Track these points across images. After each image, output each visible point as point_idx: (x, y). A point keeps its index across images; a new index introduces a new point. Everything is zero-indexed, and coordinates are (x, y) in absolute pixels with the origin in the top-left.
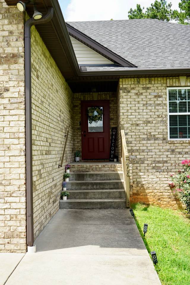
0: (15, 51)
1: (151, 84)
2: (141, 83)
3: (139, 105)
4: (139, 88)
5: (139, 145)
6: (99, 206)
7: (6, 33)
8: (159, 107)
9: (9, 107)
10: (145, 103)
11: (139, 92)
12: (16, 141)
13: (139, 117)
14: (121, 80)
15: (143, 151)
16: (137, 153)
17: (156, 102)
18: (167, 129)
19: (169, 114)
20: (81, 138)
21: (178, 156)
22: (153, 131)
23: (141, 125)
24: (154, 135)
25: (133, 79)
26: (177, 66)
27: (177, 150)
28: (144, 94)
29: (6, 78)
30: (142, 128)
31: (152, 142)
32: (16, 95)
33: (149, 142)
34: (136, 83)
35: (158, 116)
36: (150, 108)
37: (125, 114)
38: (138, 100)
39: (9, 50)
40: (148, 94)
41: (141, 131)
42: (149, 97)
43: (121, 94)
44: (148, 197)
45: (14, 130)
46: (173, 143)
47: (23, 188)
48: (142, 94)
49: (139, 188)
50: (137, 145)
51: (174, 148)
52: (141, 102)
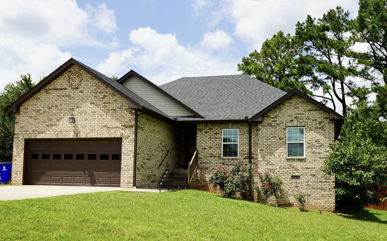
0: (132, 124)
1: (213, 127)
2: (208, 126)
3: (206, 138)
4: (207, 129)
5: (206, 160)
6: (175, 187)
7: (130, 118)
8: (217, 140)
9: (130, 142)
10: (210, 137)
11: (207, 131)
12: (131, 153)
13: (206, 144)
14: (197, 125)
15: (208, 163)
16: (205, 164)
17: (216, 137)
18: (221, 152)
19: (223, 143)
20: (184, 156)
21: (226, 166)
22: (214, 152)
23: (207, 149)
24: (214, 155)
25: (204, 124)
26: (226, 118)
27: (226, 163)
28: (209, 132)
29: (129, 133)
30: (208, 151)
31: (213, 158)
32: (132, 138)
33: (211, 158)
34: (205, 126)
35: (217, 144)
36: (212, 140)
37: (199, 143)
38: (206, 135)
39: (130, 124)
40: (211, 132)
41: (207, 152)
42: (212, 134)
43: (197, 132)
44: (209, 188)
45: (131, 149)
46: (223, 159)
47: (133, 168)
48: (208, 132)
49: (205, 183)
50: (205, 160)
51: (224, 162)
52: (208, 137)
